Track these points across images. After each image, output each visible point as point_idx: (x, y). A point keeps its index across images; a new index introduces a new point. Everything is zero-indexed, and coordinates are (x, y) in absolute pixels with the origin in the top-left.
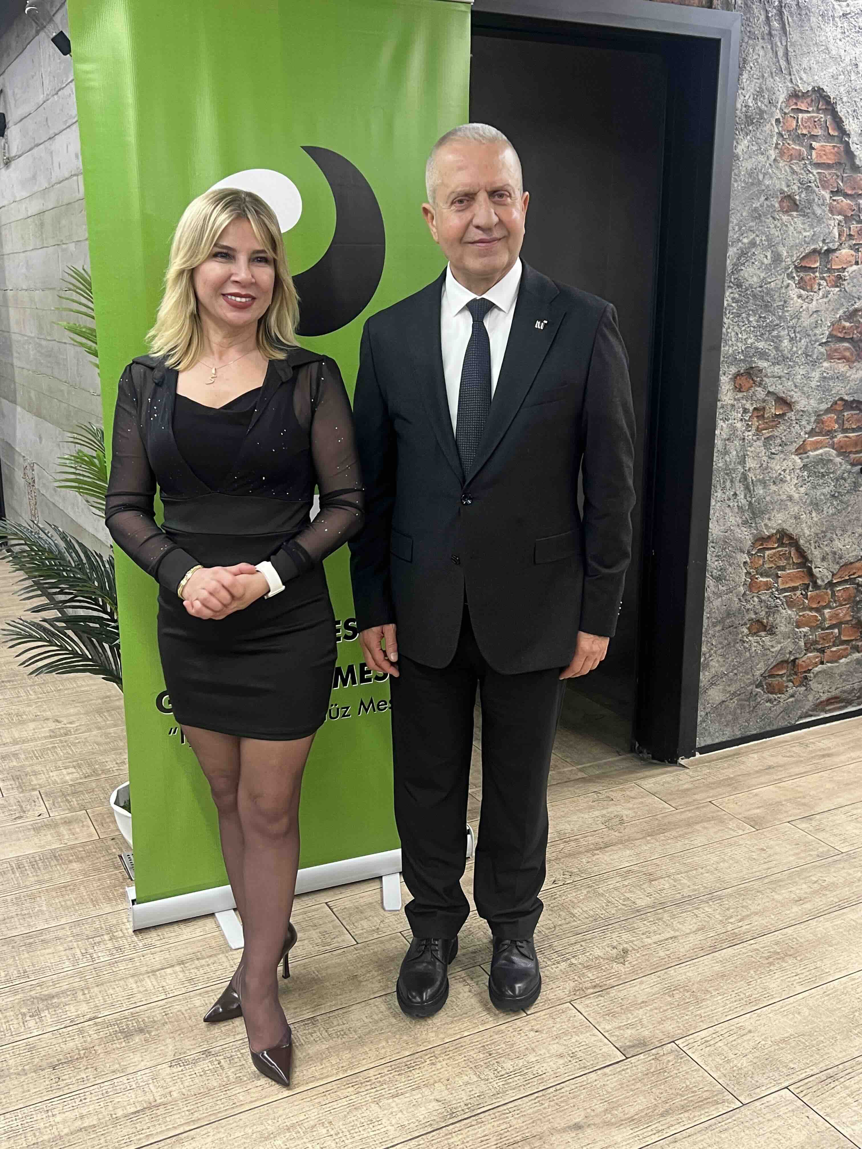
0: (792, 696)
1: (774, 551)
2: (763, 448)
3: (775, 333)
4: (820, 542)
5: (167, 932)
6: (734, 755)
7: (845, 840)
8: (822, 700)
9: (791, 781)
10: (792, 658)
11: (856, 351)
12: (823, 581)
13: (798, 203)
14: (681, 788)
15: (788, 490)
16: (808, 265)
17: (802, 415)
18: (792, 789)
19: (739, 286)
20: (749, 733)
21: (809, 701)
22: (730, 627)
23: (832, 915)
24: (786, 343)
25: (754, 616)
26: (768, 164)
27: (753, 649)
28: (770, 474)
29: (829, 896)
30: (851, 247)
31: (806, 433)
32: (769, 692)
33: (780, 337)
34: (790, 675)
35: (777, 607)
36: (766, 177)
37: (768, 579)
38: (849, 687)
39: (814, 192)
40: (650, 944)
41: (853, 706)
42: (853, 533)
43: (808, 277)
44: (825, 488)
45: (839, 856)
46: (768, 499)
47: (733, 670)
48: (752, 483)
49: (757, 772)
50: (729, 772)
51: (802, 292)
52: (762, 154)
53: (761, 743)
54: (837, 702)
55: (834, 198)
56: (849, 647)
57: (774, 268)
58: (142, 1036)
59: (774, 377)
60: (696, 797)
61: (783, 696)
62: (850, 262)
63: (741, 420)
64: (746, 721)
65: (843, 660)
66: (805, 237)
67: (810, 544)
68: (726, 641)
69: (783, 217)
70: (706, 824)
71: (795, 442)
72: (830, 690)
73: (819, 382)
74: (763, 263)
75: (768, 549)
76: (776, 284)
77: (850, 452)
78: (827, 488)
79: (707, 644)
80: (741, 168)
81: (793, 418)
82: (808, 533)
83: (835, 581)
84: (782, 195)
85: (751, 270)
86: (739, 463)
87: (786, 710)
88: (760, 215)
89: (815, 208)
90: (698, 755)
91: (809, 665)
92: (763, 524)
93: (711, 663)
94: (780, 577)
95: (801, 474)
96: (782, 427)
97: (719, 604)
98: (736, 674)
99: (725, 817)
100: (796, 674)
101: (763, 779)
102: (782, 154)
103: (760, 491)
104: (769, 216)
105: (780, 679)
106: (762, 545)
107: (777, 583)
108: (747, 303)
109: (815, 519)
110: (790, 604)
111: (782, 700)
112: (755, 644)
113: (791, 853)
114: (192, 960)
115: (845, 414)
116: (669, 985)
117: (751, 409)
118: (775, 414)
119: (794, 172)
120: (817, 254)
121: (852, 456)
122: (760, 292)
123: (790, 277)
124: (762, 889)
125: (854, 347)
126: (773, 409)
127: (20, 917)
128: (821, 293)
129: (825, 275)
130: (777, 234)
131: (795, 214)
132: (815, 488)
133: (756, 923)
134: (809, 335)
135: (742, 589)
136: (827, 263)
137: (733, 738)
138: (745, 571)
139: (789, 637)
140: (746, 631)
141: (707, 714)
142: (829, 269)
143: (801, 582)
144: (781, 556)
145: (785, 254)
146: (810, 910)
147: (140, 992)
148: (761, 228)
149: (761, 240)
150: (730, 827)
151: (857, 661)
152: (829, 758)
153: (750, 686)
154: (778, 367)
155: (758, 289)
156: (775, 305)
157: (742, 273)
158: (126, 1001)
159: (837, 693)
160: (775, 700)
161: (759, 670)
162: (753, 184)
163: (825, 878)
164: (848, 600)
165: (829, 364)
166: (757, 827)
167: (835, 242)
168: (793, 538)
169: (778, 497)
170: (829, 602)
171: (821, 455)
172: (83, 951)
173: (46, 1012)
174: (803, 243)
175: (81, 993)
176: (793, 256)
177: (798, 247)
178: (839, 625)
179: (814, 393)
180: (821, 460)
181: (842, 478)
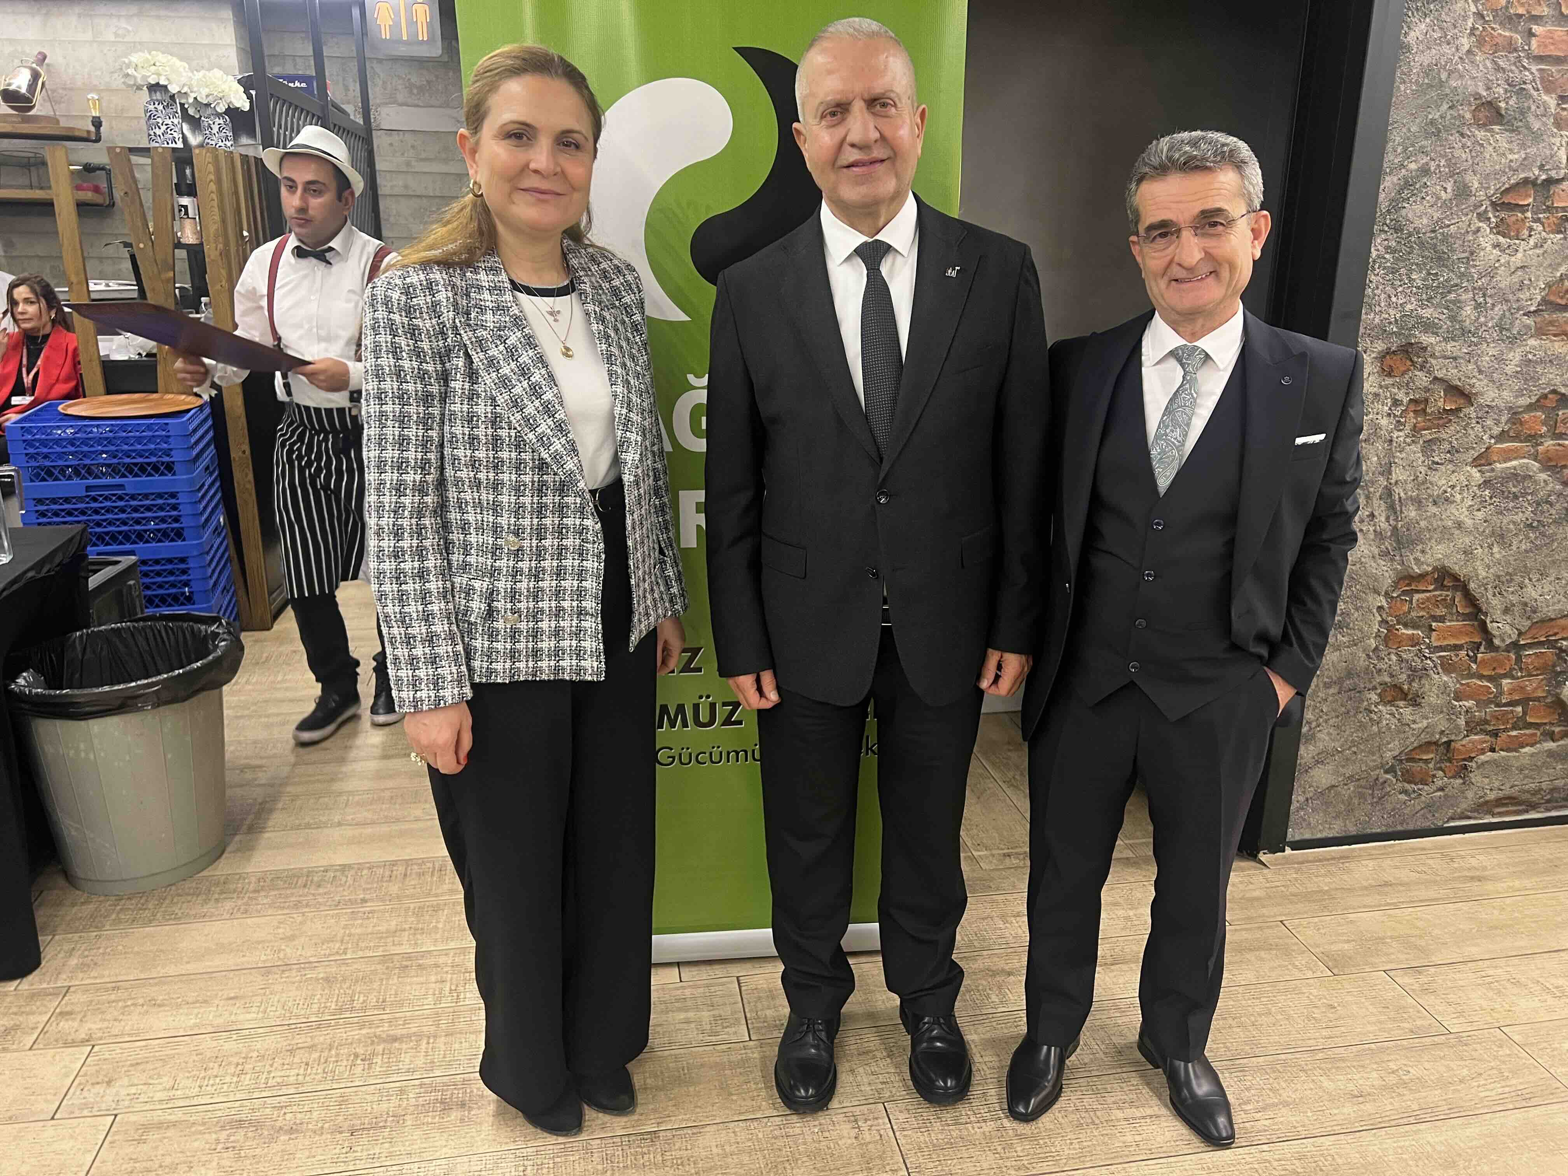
0: (1441, 789)
1: (1428, 594)
2: (1420, 455)
3: (1452, 296)
4: (1503, 588)
6: (1341, 858)
7: (1461, 1014)
8: (1487, 799)
9: (1410, 909)
10: (1445, 739)
12: (1503, 641)
13: (1503, 112)
14: (1248, 895)
15: (1456, 513)
16: (1513, 202)
17: (1487, 412)
18: (1408, 921)
19: (1398, 229)
20: (1369, 831)
21: (1466, 798)
22: (1350, 690)
23: (1402, 1129)
24: (1468, 310)
25: (1388, 680)
26: (1456, 58)
27: (1384, 722)
28: (1429, 491)
29: (1405, 1098)
31: (1491, 437)
32: (1404, 781)
33: (1459, 302)
34: (1441, 761)
35: (1426, 669)
36: (1453, 75)
37: (1415, 632)
38: (1533, 785)
39: (1531, 96)
40: (1118, 1120)
41: (1538, 812)
42: (1558, 579)
43: (1513, 219)
44: (1517, 513)
45: (1443, 1037)
46: (1423, 524)
47: (1350, 747)
48: (1400, 501)
49: (1366, 888)
50: (1324, 883)
51: (1501, 239)
52: (1448, 44)
53: (1385, 846)
54: (1512, 804)
55: (1563, 106)
56: (1539, 734)
57: (1457, 206)
59: (1445, 357)
60: (1264, 911)
61: (1426, 787)
63: (1389, 415)
64: (1366, 815)
65: (1527, 749)
66: (1511, 161)
67: (1486, 589)
68: (1343, 709)
69: (1477, 132)
70: (1263, 954)
71: (1473, 448)
72: (1503, 788)
73: (1520, 367)
74: (1439, 198)
75: (1418, 591)
76: (1458, 227)
77: (1564, 467)
78: (1521, 514)
79: (1314, 710)
80: (1412, 64)
81: (1473, 415)
82: (1484, 574)
83: (1522, 643)
84: (1478, 102)
85: (1418, 208)
86: (1382, 474)
87: (1430, 807)
88: (1440, 132)
89: (1531, 119)
90: (1288, 850)
91: (1471, 752)
92: (1411, 558)
93: (1319, 735)
94: (1434, 630)
95: (1479, 493)
96: (1452, 428)
97: (1335, 659)
98: (1355, 753)
99: (1295, 948)
100: (1450, 760)
101: (1368, 900)
102: (1481, 42)
103: (1412, 513)
104: (1454, 131)
105: (1424, 766)
106: (1409, 585)
107: (1429, 638)
108: (1409, 253)
110: (1447, 667)
111: (1424, 793)
112: (1388, 716)
113: (1373, 1019)
115: (1560, 413)
117: (1405, 400)
118: (1444, 409)
119: (1498, 69)
120: (1530, 186)
122: (1432, 239)
123: (1483, 217)
124: (1310, 1067)
126: (1440, 401)
128: (1532, 242)
129: (1541, 216)
130: (1464, 156)
131: (1496, 128)
132: (1501, 513)
133: (1282, 1119)
134: (1508, 301)
135: (1373, 643)
136: (1546, 198)
137: (1344, 834)
138: (1379, 619)
139: (1442, 712)
140: (1374, 697)
141: (1307, 800)
142: (1548, 207)
143: (1468, 640)
144: (1437, 603)
145: (1476, 185)
148: (1438, 149)
149: (1439, 166)
150: (1297, 963)
151: (1551, 754)
152: (1479, 883)
153: (1375, 770)
154: (1454, 344)
155: (1428, 235)
156: (1455, 257)
157: (1403, 212)
158: (466, 1062)
159: (1514, 792)
160: (1414, 791)
161: (1390, 751)
162: (1430, 86)
163: (1410, 1069)
164: (1543, 669)
165: (1538, 342)
166: (1335, 971)
167: (1560, 168)
168: (1459, 580)
169: (1439, 523)
170: (1511, 669)
171: (1515, 468)
172: (453, 988)
173: (380, 1057)
174: (1507, 170)
175: (425, 1041)
176: (1489, 188)
177: (1498, 177)
178: (1524, 702)
179: (1510, 382)
180: (1514, 476)
181: (1547, 502)
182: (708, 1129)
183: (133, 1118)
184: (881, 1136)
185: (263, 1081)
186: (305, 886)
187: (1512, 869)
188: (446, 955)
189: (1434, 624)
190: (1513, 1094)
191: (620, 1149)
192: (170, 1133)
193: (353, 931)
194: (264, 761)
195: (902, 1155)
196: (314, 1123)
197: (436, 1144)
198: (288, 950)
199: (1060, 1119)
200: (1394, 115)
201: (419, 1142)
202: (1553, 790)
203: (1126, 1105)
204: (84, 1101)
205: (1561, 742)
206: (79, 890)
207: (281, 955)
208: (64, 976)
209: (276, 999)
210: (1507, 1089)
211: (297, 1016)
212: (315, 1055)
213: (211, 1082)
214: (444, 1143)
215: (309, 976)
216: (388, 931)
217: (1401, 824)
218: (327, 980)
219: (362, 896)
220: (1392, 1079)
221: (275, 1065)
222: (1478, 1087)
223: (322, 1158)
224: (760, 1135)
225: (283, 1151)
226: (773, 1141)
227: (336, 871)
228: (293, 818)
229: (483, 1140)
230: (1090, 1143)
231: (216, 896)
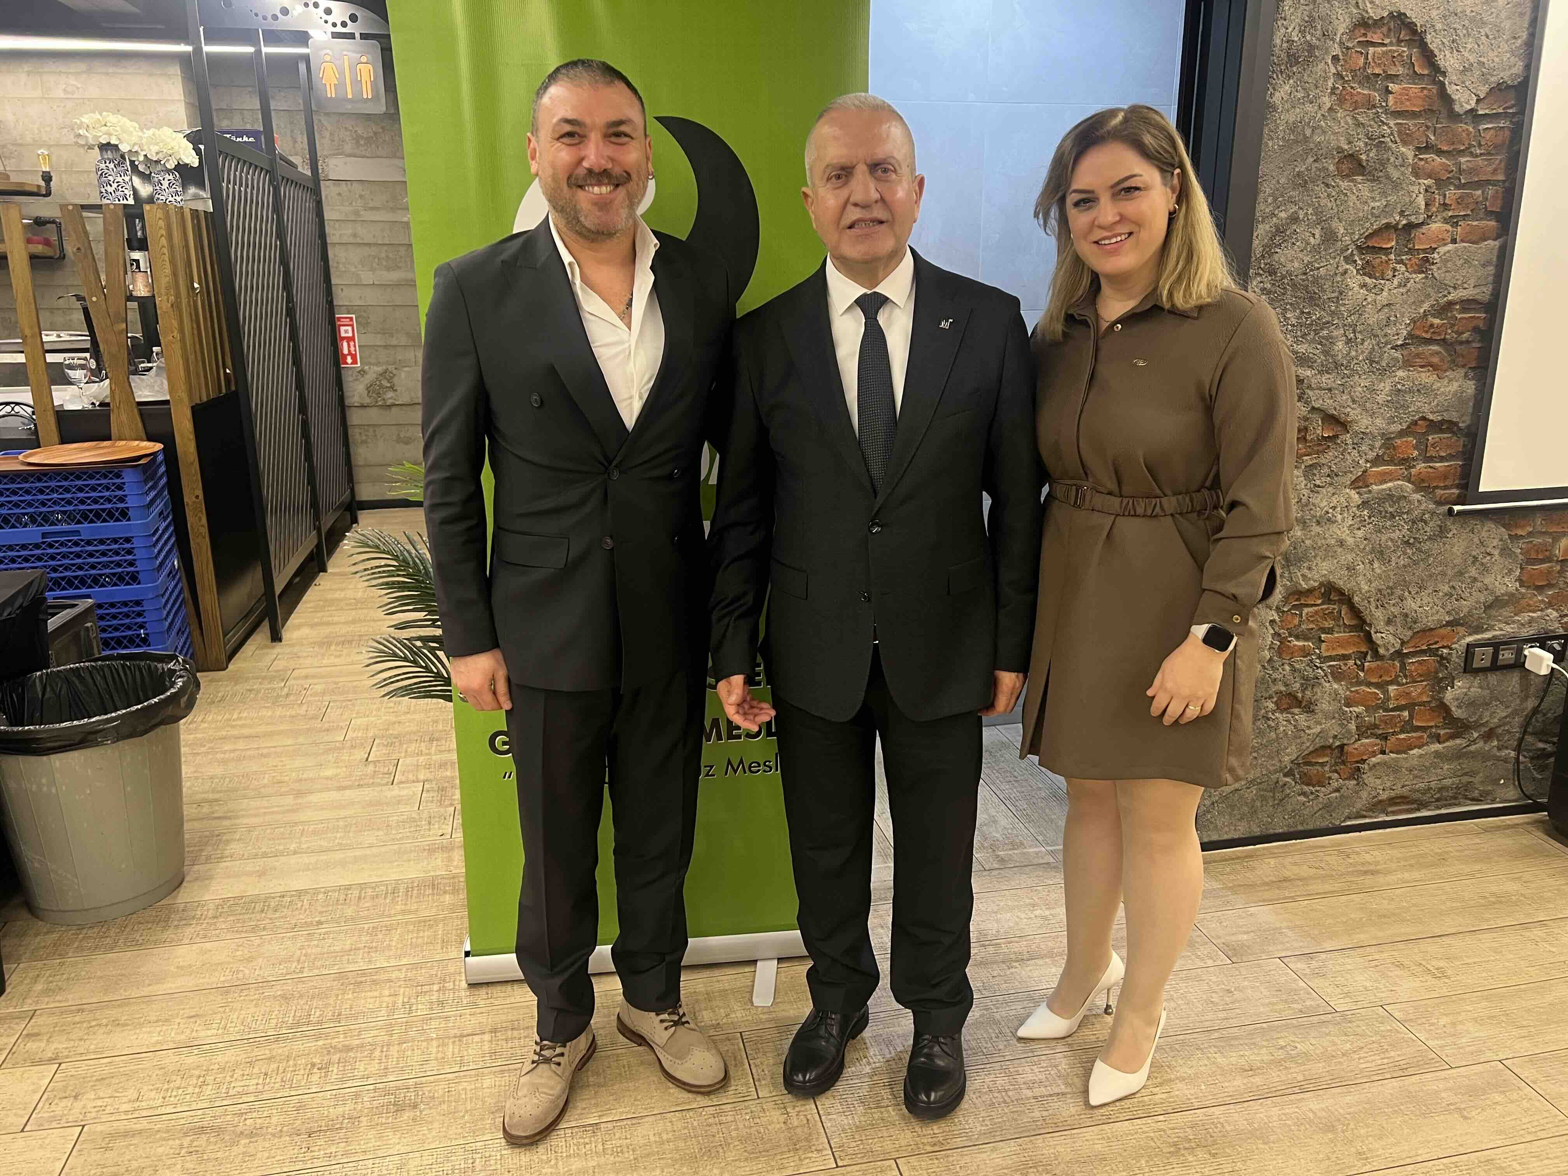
0: (1337, 790)
1: (1316, 608)
2: (1302, 479)
3: (1325, 332)
4: (1385, 601)
5: (497, 991)
6: (1246, 857)
7: (1347, 994)
8: (1380, 798)
9: (1306, 902)
10: (1338, 743)
11: (1451, 355)
13: (1365, 164)
15: (1339, 532)
16: (1376, 245)
17: (1362, 438)
18: (1305, 912)
19: (1272, 272)
20: (1272, 831)
21: (1361, 798)
23: (1287, 1098)
24: (1340, 345)
25: (1283, 689)
26: (1319, 115)
27: (1282, 729)
28: (1312, 512)
29: (1292, 1070)
30: (1446, 221)
31: (1367, 461)
32: (1303, 783)
33: (1332, 338)
34: (1336, 764)
35: (1317, 678)
36: (1316, 131)
37: (1306, 644)
38: (1422, 785)
39: (1390, 149)
40: (1028, 1099)
41: (1428, 810)
42: (1435, 591)
43: (1378, 260)
44: (1394, 531)
45: (1330, 1016)
49: (1267, 884)
50: (1229, 880)
51: (1367, 279)
52: (1311, 103)
53: (1286, 845)
54: (1405, 803)
55: (1421, 157)
56: (1425, 736)
57: (1325, 250)
58: (412, 1114)
59: (1321, 389)
61: (1323, 789)
62: (1443, 240)
64: (1268, 817)
65: (1416, 751)
66: (1373, 208)
67: (1369, 602)
69: (1341, 183)
71: (1351, 472)
72: (1394, 787)
73: (1391, 396)
74: (1308, 243)
75: (1307, 606)
76: (1328, 270)
77: (1436, 487)
78: (1398, 532)
80: (1278, 122)
81: (1349, 441)
82: (1367, 588)
83: (1405, 651)
84: (1340, 155)
85: (1290, 253)
87: (1328, 807)
88: (1306, 182)
89: (1391, 170)
91: (1364, 754)
92: (1300, 574)
94: (1324, 641)
95: (1358, 513)
96: (1331, 454)
98: (1255, 758)
99: (1198, 939)
100: (1343, 763)
102: (1341, 101)
105: (1320, 769)
106: (1298, 599)
107: (1319, 649)
108: (1284, 294)
109: (1378, 571)
110: (1337, 676)
111: (1321, 795)
112: (1284, 723)
113: (1266, 1001)
114: (506, 1029)
115: (1430, 438)
116: (1028, 1159)
118: (1322, 436)
119: (1358, 124)
120: (1393, 231)
121: (1439, 492)
122: (1304, 280)
123: (1349, 260)
124: (1206, 1045)
125: (1447, 350)
126: (1319, 429)
127: (366, 950)
128: (1396, 282)
130: (1329, 204)
131: (1358, 178)
132: (1380, 531)
133: (1177, 1093)
134: (1376, 336)
135: (1267, 654)
136: (1407, 241)
138: (1272, 632)
139: (1334, 718)
140: (1271, 705)
141: (1213, 804)
142: (1410, 249)
143: (1355, 650)
144: (1325, 616)
145: (1342, 231)
146: (1258, 1087)
147: (436, 1059)
148: (1306, 198)
149: (1307, 214)
150: (1199, 953)
151: (1437, 754)
152: (1372, 877)
153: (1275, 773)
154: (1328, 376)
155: (1299, 277)
156: (1325, 297)
157: (1276, 257)
158: (418, 1067)
159: (1405, 791)
160: (1312, 793)
161: (1288, 755)
162: (1296, 142)
163: (1297, 1045)
164: (1426, 676)
165: (1406, 373)
166: (1234, 959)
167: (1419, 214)
168: (1344, 594)
169: (1323, 541)
170: (1397, 676)
171: (1390, 490)
172: (406, 1000)
173: (336, 1065)
174: (1370, 217)
175: (379, 1050)
176: (1353, 233)
177: (1361, 223)
178: (1410, 707)
179: (1382, 411)
180: (1390, 497)
181: (1422, 520)
182: (647, 1119)
183: (99, 1128)
184: (808, 1120)
185: (224, 1091)
186: (262, 911)
187: (1403, 863)
188: (399, 970)
189: (1323, 636)
190: (1390, 1065)
191: (563, 1140)
192: (135, 1141)
193: (309, 951)
194: (222, 794)
195: (827, 1137)
196: (273, 1127)
197: (390, 1142)
198: (247, 972)
199: (975, 1100)
200: (1263, 169)
201: (373, 1140)
202: (1441, 790)
203: (1036, 1085)
204: (52, 1114)
205: (1447, 744)
206: (42, 920)
207: (240, 975)
208: (29, 1001)
209: (235, 1017)
210: (1385, 1061)
211: (256, 1031)
212: (274, 1066)
213: (174, 1093)
214: (397, 1141)
215: (266, 994)
216: (343, 951)
217: (1302, 824)
218: (284, 997)
219: (317, 919)
220: (1281, 1054)
221: (235, 1076)
222: (1359, 1059)
223: (282, 1158)
224: (695, 1124)
225: (244, 1153)
226: (707, 1128)
227: (292, 896)
228: (250, 848)
229: (434, 1137)
230: (1000, 1120)
231: (176, 923)
